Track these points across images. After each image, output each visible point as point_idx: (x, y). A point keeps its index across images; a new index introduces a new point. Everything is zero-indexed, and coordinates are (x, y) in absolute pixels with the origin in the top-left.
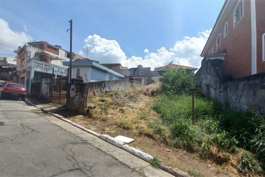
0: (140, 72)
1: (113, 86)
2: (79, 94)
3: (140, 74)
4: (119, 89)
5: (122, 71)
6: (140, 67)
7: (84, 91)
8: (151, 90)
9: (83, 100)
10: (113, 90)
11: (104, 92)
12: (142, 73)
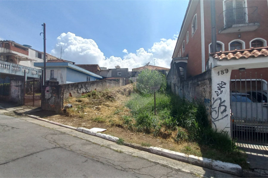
0: (118, 73)
1: (90, 87)
2: (55, 95)
3: (118, 75)
4: (97, 90)
5: (100, 72)
6: (118, 68)
7: (60, 92)
8: (128, 90)
9: (59, 100)
10: (90, 91)
11: (81, 93)
12: (120, 74)
